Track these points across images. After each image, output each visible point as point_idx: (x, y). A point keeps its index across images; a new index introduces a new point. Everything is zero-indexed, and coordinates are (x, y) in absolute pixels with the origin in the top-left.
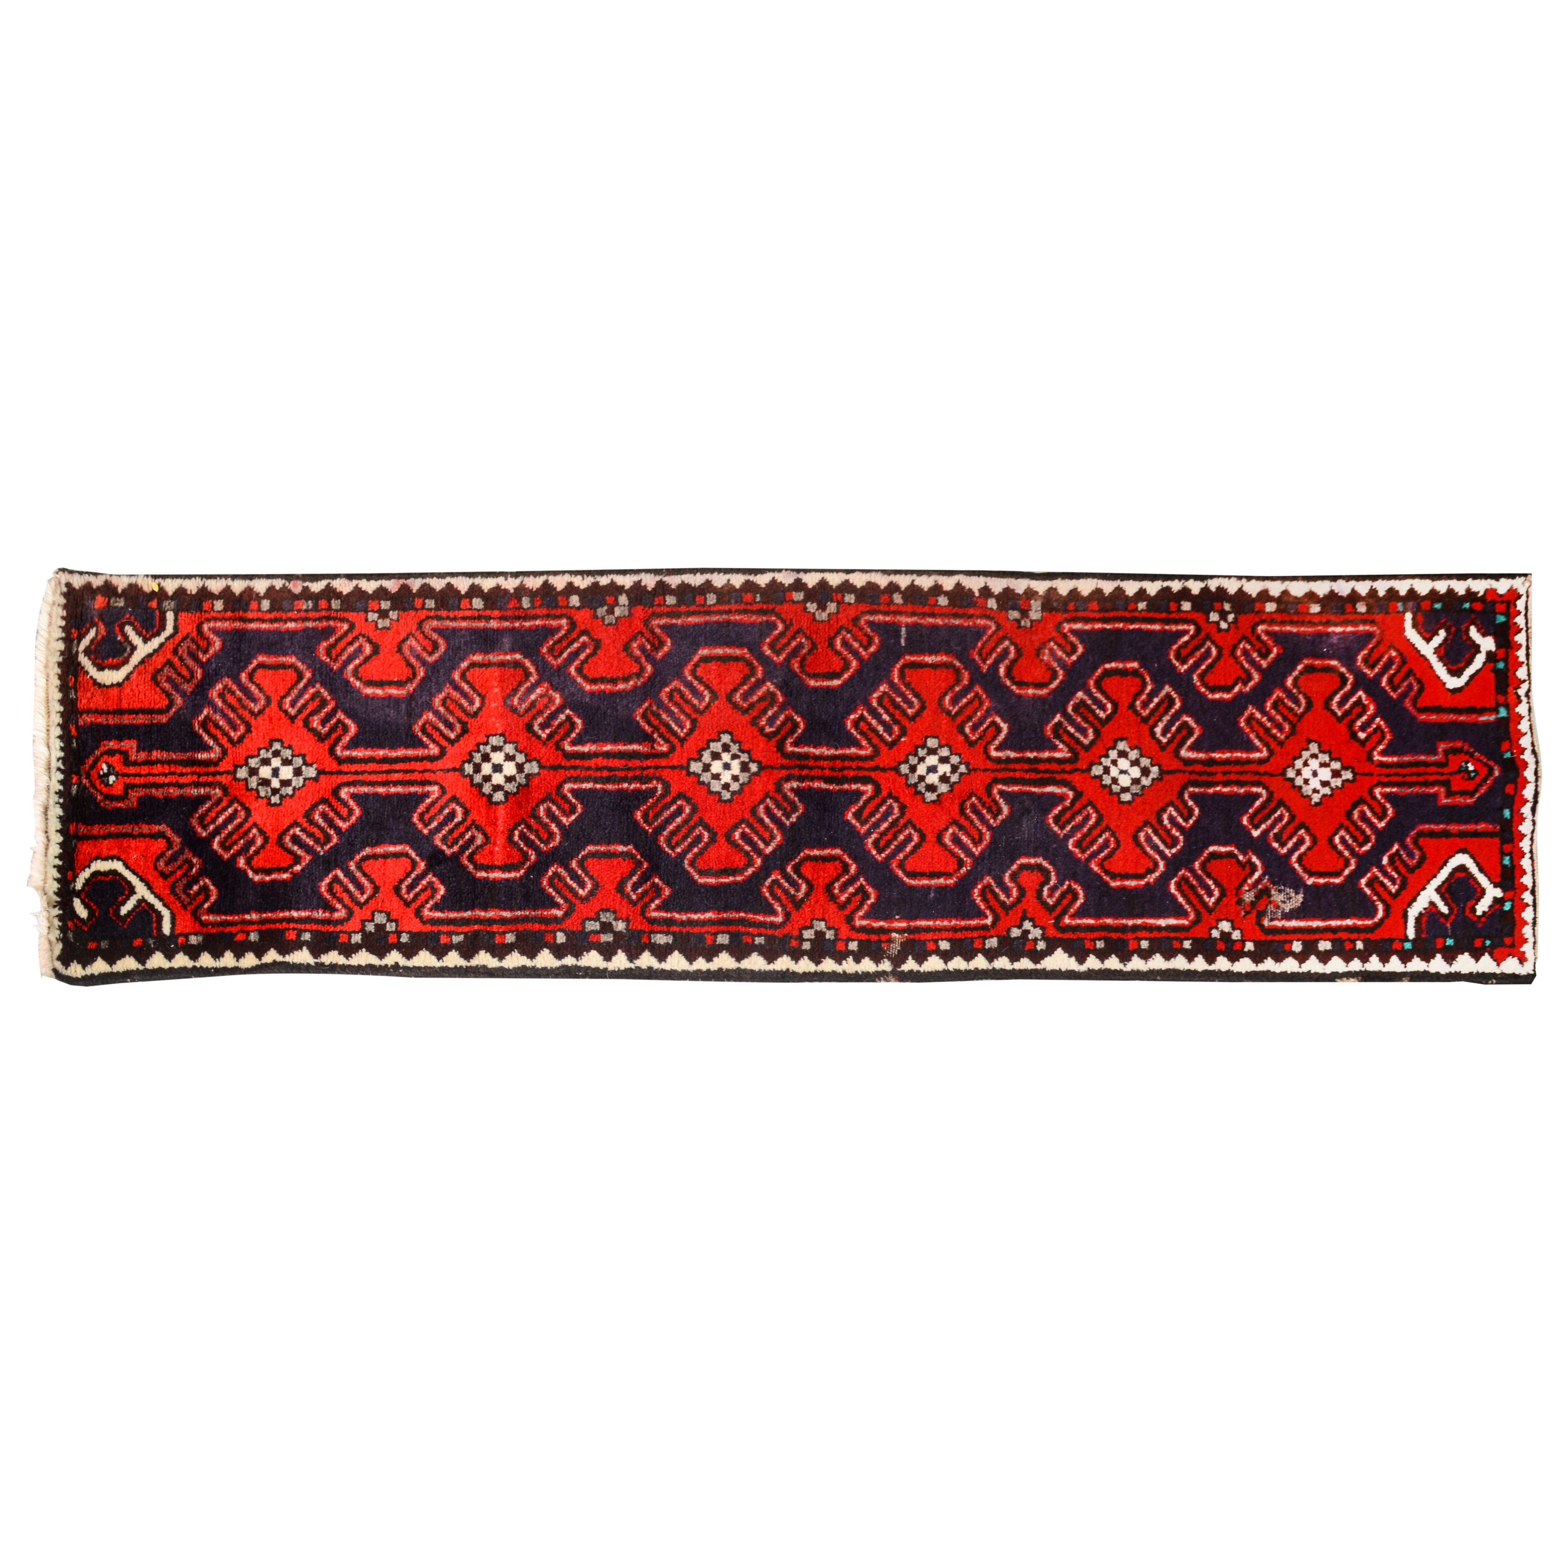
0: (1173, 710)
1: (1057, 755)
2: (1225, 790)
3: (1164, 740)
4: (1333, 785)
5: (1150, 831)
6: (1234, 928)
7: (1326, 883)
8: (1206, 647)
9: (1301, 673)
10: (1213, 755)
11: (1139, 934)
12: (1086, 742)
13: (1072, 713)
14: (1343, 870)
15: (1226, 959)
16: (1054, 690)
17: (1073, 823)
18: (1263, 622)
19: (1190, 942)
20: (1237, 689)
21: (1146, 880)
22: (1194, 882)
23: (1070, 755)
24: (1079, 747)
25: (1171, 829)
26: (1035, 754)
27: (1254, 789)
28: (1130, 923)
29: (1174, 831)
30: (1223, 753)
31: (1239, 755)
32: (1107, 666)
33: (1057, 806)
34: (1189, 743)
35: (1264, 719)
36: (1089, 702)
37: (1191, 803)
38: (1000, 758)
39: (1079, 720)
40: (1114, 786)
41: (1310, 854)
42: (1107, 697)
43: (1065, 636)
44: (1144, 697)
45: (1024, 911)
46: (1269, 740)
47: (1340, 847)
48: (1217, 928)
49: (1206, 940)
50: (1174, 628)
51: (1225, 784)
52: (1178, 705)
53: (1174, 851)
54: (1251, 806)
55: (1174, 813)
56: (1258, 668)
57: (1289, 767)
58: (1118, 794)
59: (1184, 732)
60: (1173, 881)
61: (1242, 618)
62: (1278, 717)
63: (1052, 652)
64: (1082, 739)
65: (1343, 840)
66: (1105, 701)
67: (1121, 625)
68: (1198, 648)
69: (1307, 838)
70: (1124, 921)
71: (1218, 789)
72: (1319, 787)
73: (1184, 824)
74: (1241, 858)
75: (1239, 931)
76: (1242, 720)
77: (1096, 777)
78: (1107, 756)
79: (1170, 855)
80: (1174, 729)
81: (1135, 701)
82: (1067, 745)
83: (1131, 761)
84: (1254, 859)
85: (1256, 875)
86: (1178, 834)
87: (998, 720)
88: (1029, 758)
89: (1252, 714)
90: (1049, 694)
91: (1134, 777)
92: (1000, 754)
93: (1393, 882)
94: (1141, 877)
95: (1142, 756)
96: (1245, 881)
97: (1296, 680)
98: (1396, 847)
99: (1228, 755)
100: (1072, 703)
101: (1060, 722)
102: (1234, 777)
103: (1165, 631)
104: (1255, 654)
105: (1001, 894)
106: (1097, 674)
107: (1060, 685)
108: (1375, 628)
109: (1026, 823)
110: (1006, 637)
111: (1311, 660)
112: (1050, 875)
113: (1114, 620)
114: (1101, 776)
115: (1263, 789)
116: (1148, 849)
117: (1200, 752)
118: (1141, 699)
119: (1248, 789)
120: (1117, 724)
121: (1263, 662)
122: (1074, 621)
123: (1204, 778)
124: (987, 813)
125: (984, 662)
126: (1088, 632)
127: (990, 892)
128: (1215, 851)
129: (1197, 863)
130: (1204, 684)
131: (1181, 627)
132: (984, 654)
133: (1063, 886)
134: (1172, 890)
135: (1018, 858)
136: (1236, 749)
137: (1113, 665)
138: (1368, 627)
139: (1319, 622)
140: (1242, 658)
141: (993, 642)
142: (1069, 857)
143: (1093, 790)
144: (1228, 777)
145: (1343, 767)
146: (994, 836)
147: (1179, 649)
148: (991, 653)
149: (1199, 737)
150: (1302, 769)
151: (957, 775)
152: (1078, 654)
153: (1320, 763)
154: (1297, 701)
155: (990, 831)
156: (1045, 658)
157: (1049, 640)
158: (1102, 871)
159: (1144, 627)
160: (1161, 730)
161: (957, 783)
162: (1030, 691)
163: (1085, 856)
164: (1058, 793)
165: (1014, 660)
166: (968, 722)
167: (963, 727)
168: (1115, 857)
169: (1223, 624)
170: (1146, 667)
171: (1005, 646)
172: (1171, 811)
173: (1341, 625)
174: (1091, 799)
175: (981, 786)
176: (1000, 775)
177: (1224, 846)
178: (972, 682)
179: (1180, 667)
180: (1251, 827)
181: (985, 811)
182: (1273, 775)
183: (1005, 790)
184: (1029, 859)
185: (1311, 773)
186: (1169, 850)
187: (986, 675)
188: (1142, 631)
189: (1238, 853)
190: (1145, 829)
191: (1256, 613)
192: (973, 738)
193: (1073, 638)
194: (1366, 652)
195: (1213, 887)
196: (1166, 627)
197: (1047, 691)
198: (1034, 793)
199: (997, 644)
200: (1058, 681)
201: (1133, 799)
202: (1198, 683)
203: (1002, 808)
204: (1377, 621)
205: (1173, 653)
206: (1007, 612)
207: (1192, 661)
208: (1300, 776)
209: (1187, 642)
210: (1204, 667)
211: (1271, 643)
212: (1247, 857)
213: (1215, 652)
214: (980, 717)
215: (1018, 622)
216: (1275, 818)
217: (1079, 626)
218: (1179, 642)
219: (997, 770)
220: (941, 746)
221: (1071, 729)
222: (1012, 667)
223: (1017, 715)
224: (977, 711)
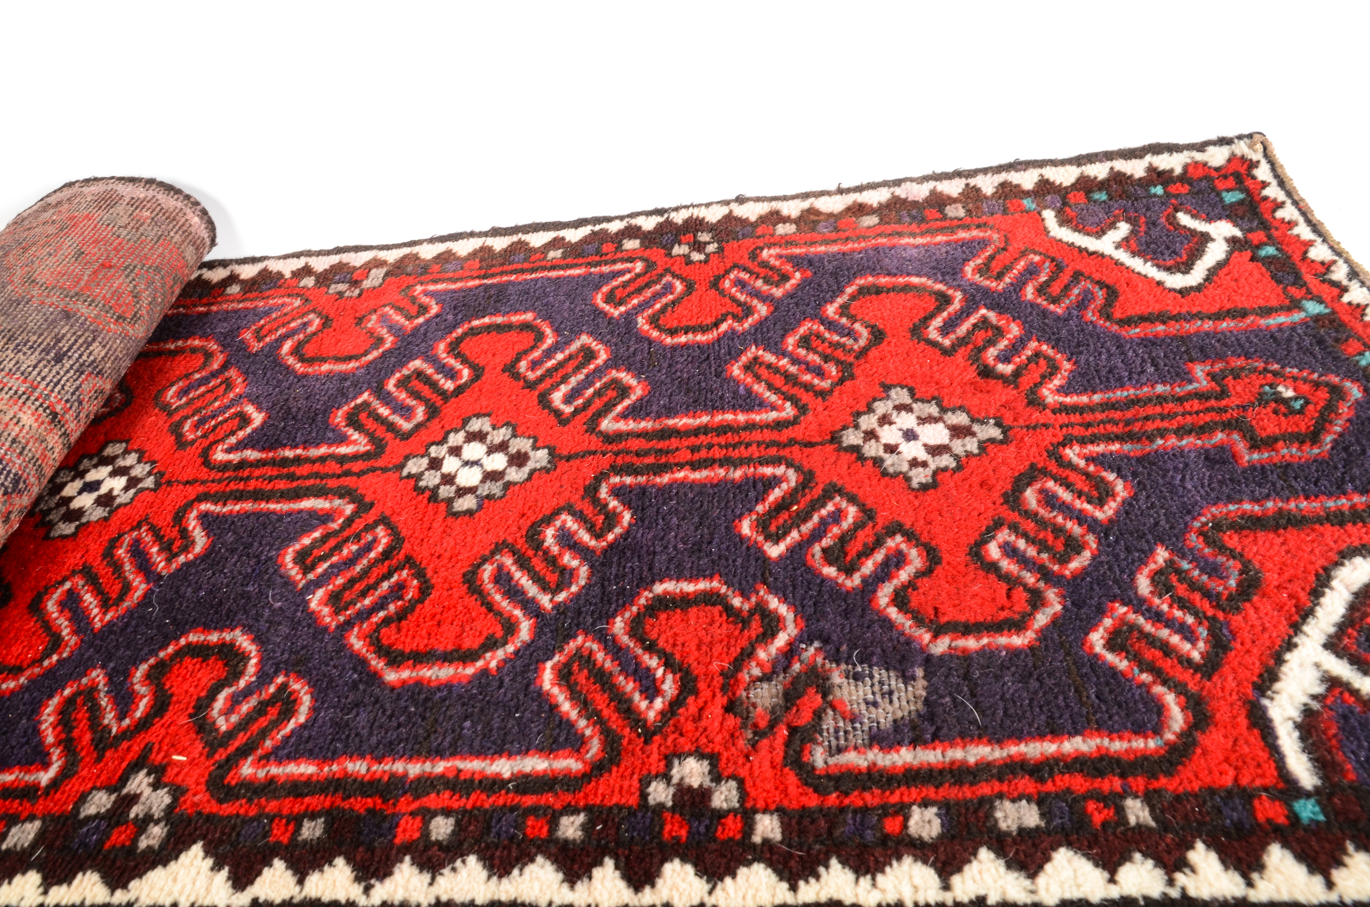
0: (592, 367)
1: (343, 450)
2: (697, 475)
3: (568, 409)
4: (958, 450)
5: (508, 561)
6: (717, 777)
7: (982, 652)
8: (664, 282)
9: (853, 297)
10: (671, 422)
11: (431, 801)
12: (407, 426)
13: (394, 389)
14: (1031, 615)
15: (689, 869)
16: (371, 362)
17: (335, 558)
18: (772, 245)
19: (581, 818)
20: (724, 327)
21: (480, 664)
22: (608, 664)
23: (368, 448)
24: (389, 436)
25: (561, 555)
26: (299, 451)
27: (767, 470)
28: (414, 769)
29: (566, 558)
30: (695, 417)
31: (729, 417)
32: (476, 323)
33: (314, 529)
34: (619, 408)
35: (784, 362)
36: (430, 371)
37: (613, 503)
38: (230, 462)
39: (403, 396)
40: (443, 489)
41: (925, 583)
42: (465, 362)
43: (414, 299)
44: (536, 354)
45: (147, 749)
46: (796, 391)
47: (1006, 565)
48: (667, 778)
49: (632, 813)
50: (606, 269)
51: (695, 466)
52: (602, 358)
53: (561, 597)
54: (762, 498)
55: (573, 525)
56: (766, 299)
57: (845, 428)
58: (449, 501)
59: (611, 394)
60: (549, 664)
61: (732, 245)
62: (812, 357)
63: (383, 318)
64: (401, 422)
65: (1009, 551)
66: (460, 367)
67: (514, 277)
68: (648, 285)
69: (913, 553)
70: (399, 767)
71: (680, 475)
72: (923, 456)
73: (593, 543)
74: (736, 601)
75: (733, 784)
76: (735, 367)
77: (410, 476)
78: (442, 442)
79: (549, 606)
80: (590, 391)
81: (518, 360)
82: (368, 434)
83: (490, 446)
84: (774, 603)
85: (781, 640)
86: (575, 563)
87: (250, 409)
88: (285, 458)
89: (756, 358)
90: (360, 367)
91: (490, 469)
92: (231, 457)
93: (1189, 635)
94: (468, 657)
95: (514, 435)
96: (748, 654)
97: (844, 307)
98: (1162, 555)
99: (705, 419)
100: (398, 375)
101: (366, 404)
102: (718, 453)
103: (591, 274)
104: (759, 283)
105: (108, 709)
106: (454, 335)
107: (383, 356)
108: (989, 232)
109: (235, 564)
110: (314, 311)
111: (870, 279)
112: (245, 666)
113: (502, 273)
114: (422, 474)
115: (787, 467)
116: (498, 597)
117: (643, 419)
118: (530, 358)
119: (752, 470)
120: (475, 396)
121: (774, 290)
122: (435, 282)
123: (650, 460)
124: (159, 553)
125: (259, 341)
126: (455, 291)
127: (84, 705)
128: (666, 593)
129: (618, 619)
130: (658, 328)
131: (619, 266)
132: (264, 332)
133: (267, 689)
134: (547, 686)
135: (184, 633)
136: (722, 408)
137: (486, 320)
138: (975, 233)
139: (879, 235)
140: (734, 290)
141: (288, 318)
142: (305, 623)
143: (398, 498)
144: (703, 454)
145: (973, 420)
146: (153, 592)
147: (612, 291)
148: (276, 330)
149: (641, 399)
150: (878, 429)
151: (132, 491)
152: (427, 316)
153: (919, 418)
154: (850, 333)
155: (148, 583)
156: (369, 325)
157: (384, 306)
158: (372, 648)
159: (554, 274)
160: (564, 395)
161: (126, 505)
162: (325, 367)
163: (342, 618)
164: (322, 509)
165: (314, 334)
166: (193, 415)
167: (180, 424)
168: (412, 618)
169: (697, 257)
170: (548, 318)
171: (305, 320)
172: (564, 522)
173: (922, 235)
174: (388, 513)
175: (170, 508)
176: (215, 488)
177: (692, 579)
178: (225, 366)
179: (612, 310)
180: (760, 538)
181: (155, 550)
182: (810, 445)
183: (213, 512)
184: (210, 634)
185: (900, 433)
186: (549, 596)
187: (256, 354)
188: (549, 279)
189: (730, 593)
190: (498, 557)
191: (759, 237)
192: (192, 436)
193: (425, 300)
194: (979, 261)
195: (660, 672)
196: (593, 270)
197: (357, 364)
198: (274, 512)
199: (293, 319)
200: (381, 350)
201: (480, 507)
202: (646, 327)
203: (193, 543)
204: (991, 223)
205: (600, 296)
206: (328, 287)
207: (635, 301)
208: (873, 441)
209: (629, 281)
210: (658, 306)
211: (789, 268)
212: (753, 599)
213: (679, 286)
214: (219, 407)
215: (341, 294)
216: (822, 518)
217: (441, 287)
218: (615, 283)
219: (213, 481)
220: (127, 452)
221: (384, 411)
222: (308, 342)
223: (287, 400)
224: (216, 399)
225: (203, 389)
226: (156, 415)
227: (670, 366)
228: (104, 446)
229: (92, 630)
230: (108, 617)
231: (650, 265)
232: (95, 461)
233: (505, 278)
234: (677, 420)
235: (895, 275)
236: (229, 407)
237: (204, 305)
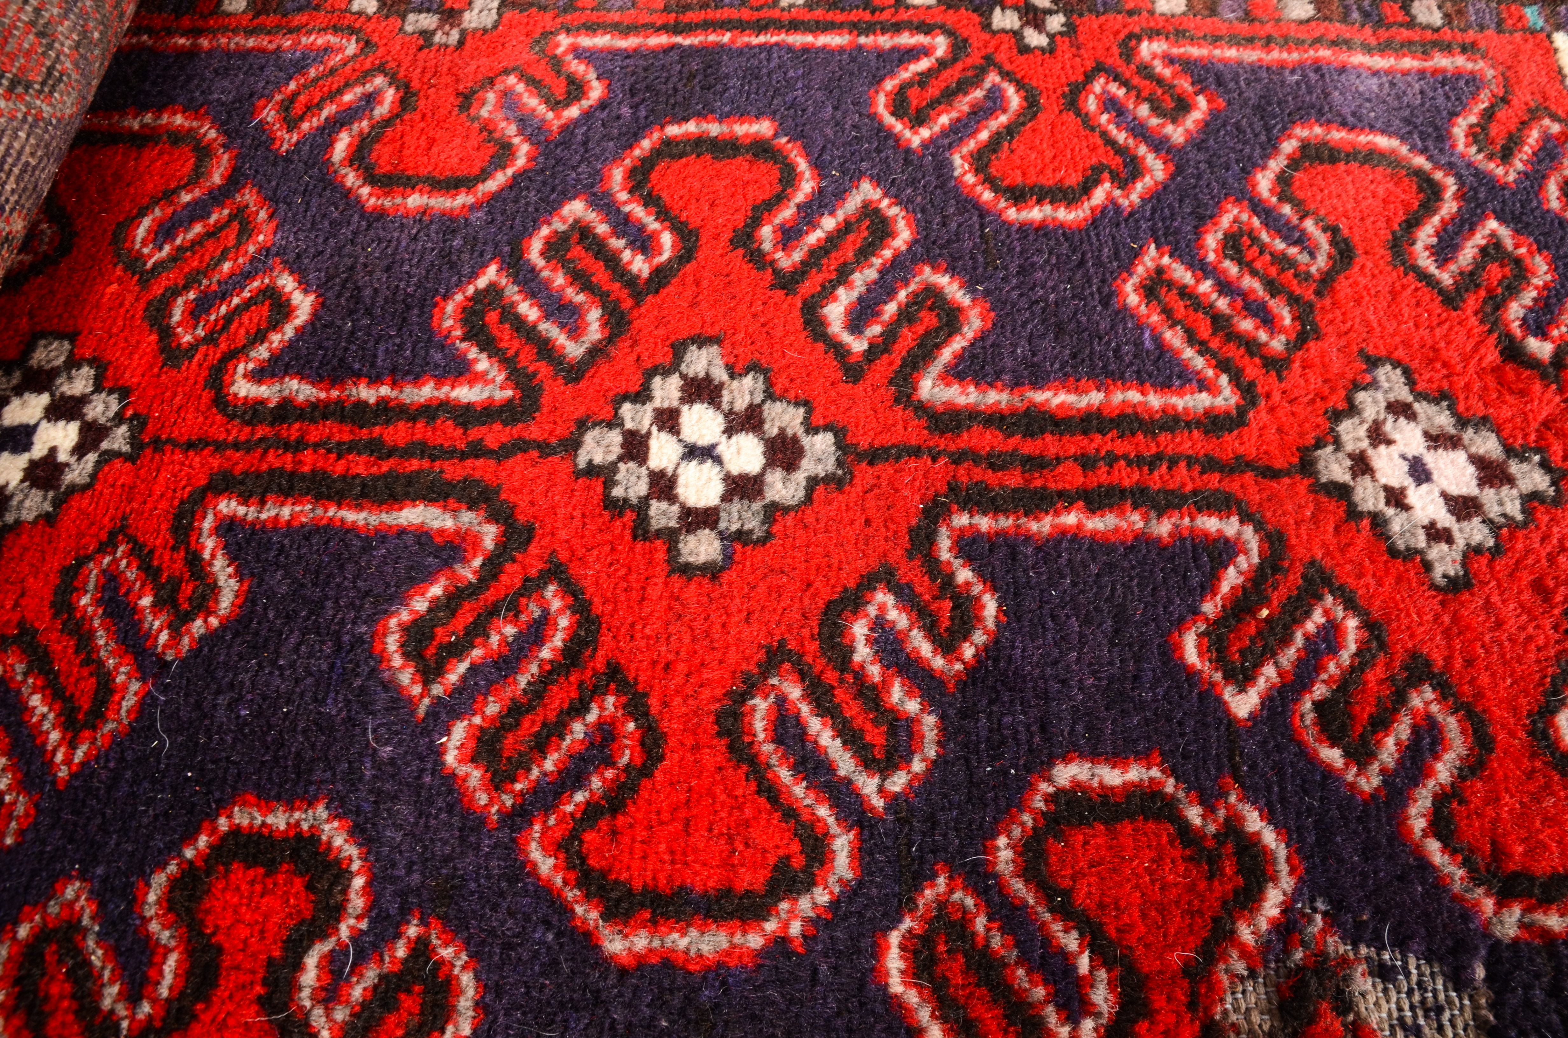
0: (888, 253)
1: (465, 394)
2: (1098, 524)
3: (858, 345)
4: (1493, 511)
5: (795, 692)
8: (987, 84)
9: (1294, 162)
10: (1040, 397)
12: (574, 350)
13: (540, 263)
16: (493, 197)
17: (477, 653)
18: (1153, 34)
20: (1099, 196)
21: (771, 926)
22: (996, 942)
23: (509, 393)
24: (544, 369)
25: (885, 685)
26: (385, 390)
27: (1211, 524)
29: (896, 693)
30: (1079, 391)
31: (1134, 396)
32: (673, 130)
33: (430, 578)
34: (947, 354)
35: (1206, 286)
36: (602, 229)
37: (964, 575)
38: (262, 402)
39: (560, 280)
40: (657, 508)
41: (1476, 791)
42: (663, 215)
43: (557, 63)
44: (787, 213)
46: (1233, 352)
50: (885, 41)
51: (1092, 502)
52: (903, 236)
53: (898, 782)
54: (1210, 586)
55: (899, 618)
56: (1160, 145)
57: (1319, 444)
58: (671, 537)
59: (928, 320)
60: (895, 936)
61: (1089, 23)
62: (1249, 282)
63: (507, 98)
64: (561, 339)
66: (655, 226)
67: (727, 38)
68: (962, 87)
69: (1452, 724)
71: (1070, 519)
72: (1445, 519)
73: (939, 662)
74: (1194, 814)
76: (1129, 287)
77: (592, 470)
78: (642, 396)
79: (878, 803)
80: (891, 309)
81: (756, 222)
82: (506, 361)
83: (729, 415)
84: (1253, 821)
85: (1273, 902)
86: (913, 706)
87: (287, 282)
88: (361, 405)
89: (1160, 271)
90: (476, 207)
91: (735, 471)
92: (263, 391)
94: (750, 910)
95: (770, 396)
96: (1224, 931)
97: (1282, 180)
99: (1095, 398)
100: (545, 231)
101: (493, 289)
102: (1128, 477)
103: (860, 48)
104: (1144, 110)
105: (107, 974)
106: (637, 152)
107: (513, 183)
108: (1481, 64)
109: (296, 649)
110: (381, 69)
111: (1318, 130)
112: (345, 891)
113: (708, 26)
114: (613, 468)
115: (1242, 522)
116: (785, 774)
117: (991, 385)
118: (777, 221)
119: (1187, 520)
120: (689, 293)
121: (1169, 129)
122: (592, 29)
123: (1014, 480)
124: (156, 608)
125: (290, 131)
126: (627, 54)
127: (60, 962)
128: (1077, 785)
129: (1002, 841)
130: (990, 182)
131: (906, 39)
132: (298, 108)
133: (393, 949)
134: (896, 985)
135: (223, 806)
136: (1122, 377)
137: (691, 127)
138: (1460, 61)
139: (1317, 42)
140: (1104, 118)
141: (337, 81)
142: (440, 803)
143: (577, 522)
144: (1101, 475)
145: (1509, 451)
146: (155, 699)
147: (902, 90)
148: (320, 107)
149: (981, 338)
150: (1370, 452)
151: (91, 458)
152: (585, 103)
153: (1427, 435)
154: (1302, 240)
155: (143, 680)
156: (484, 113)
157: (506, 72)
158: (572, 876)
159: (798, 39)
160: (848, 312)
161: (86, 487)
162: (415, 201)
163: (508, 801)
164: (441, 532)
165: (387, 122)
166: (186, 288)
167: (165, 305)
168: (635, 812)
169: (1035, 39)
170: (798, 135)
171: (369, 88)
172: (882, 608)
173: (1384, 49)
174: (563, 555)
175: (164, 504)
176: (241, 462)
177: (1117, 760)
178: (234, 181)
179: (908, 134)
180: (1218, 676)
181: (146, 601)
182: (1271, 473)
183: (243, 519)
184: (271, 810)
185: (1405, 467)
186: (876, 780)
187: (287, 159)
188: (790, 49)
189: (1181, 794)
190: (774, 681)
191: (1130, 13)
192: (188, 338)
193: (578, 67)
194: (1473, 119)
195: (1084, 963)
196: (862, 40)
197: (470, 200)
198: (352, 529)
199: (348, 86)
200: (510, 172)
201: (728, 556)
202: (970, 179)
203: (215, 589)
204: (1483, 46)
205: (882, 99)
206: (403, 18)
207: (944, 120)
208: (1367, 478)
209: (928, 73)
210: (984, 135)
211: (1185, 85)
212: (1222, 813)
213: (1014, 99)
214: (231, 274)
215: (426, 35)
216: (1307, 637)
217: (602, 41)
218: (905, 75)
219: (236, 446)
220: (73, 363)
221: (528, 311)
222: (377, 139)
223: (352, 268)
224: (224, 257)
225: (198, 228)
226: (119, 280)
227: (1022, 271)
228: (29, 348)
229: (54, 783)
230: (79, 755)
231: (959, 46)
232: (16, 378)
233: (712, 38)
234: (1048, 394)
235: (1352, 129)
236: (249, 276)
237: (185, 34)
